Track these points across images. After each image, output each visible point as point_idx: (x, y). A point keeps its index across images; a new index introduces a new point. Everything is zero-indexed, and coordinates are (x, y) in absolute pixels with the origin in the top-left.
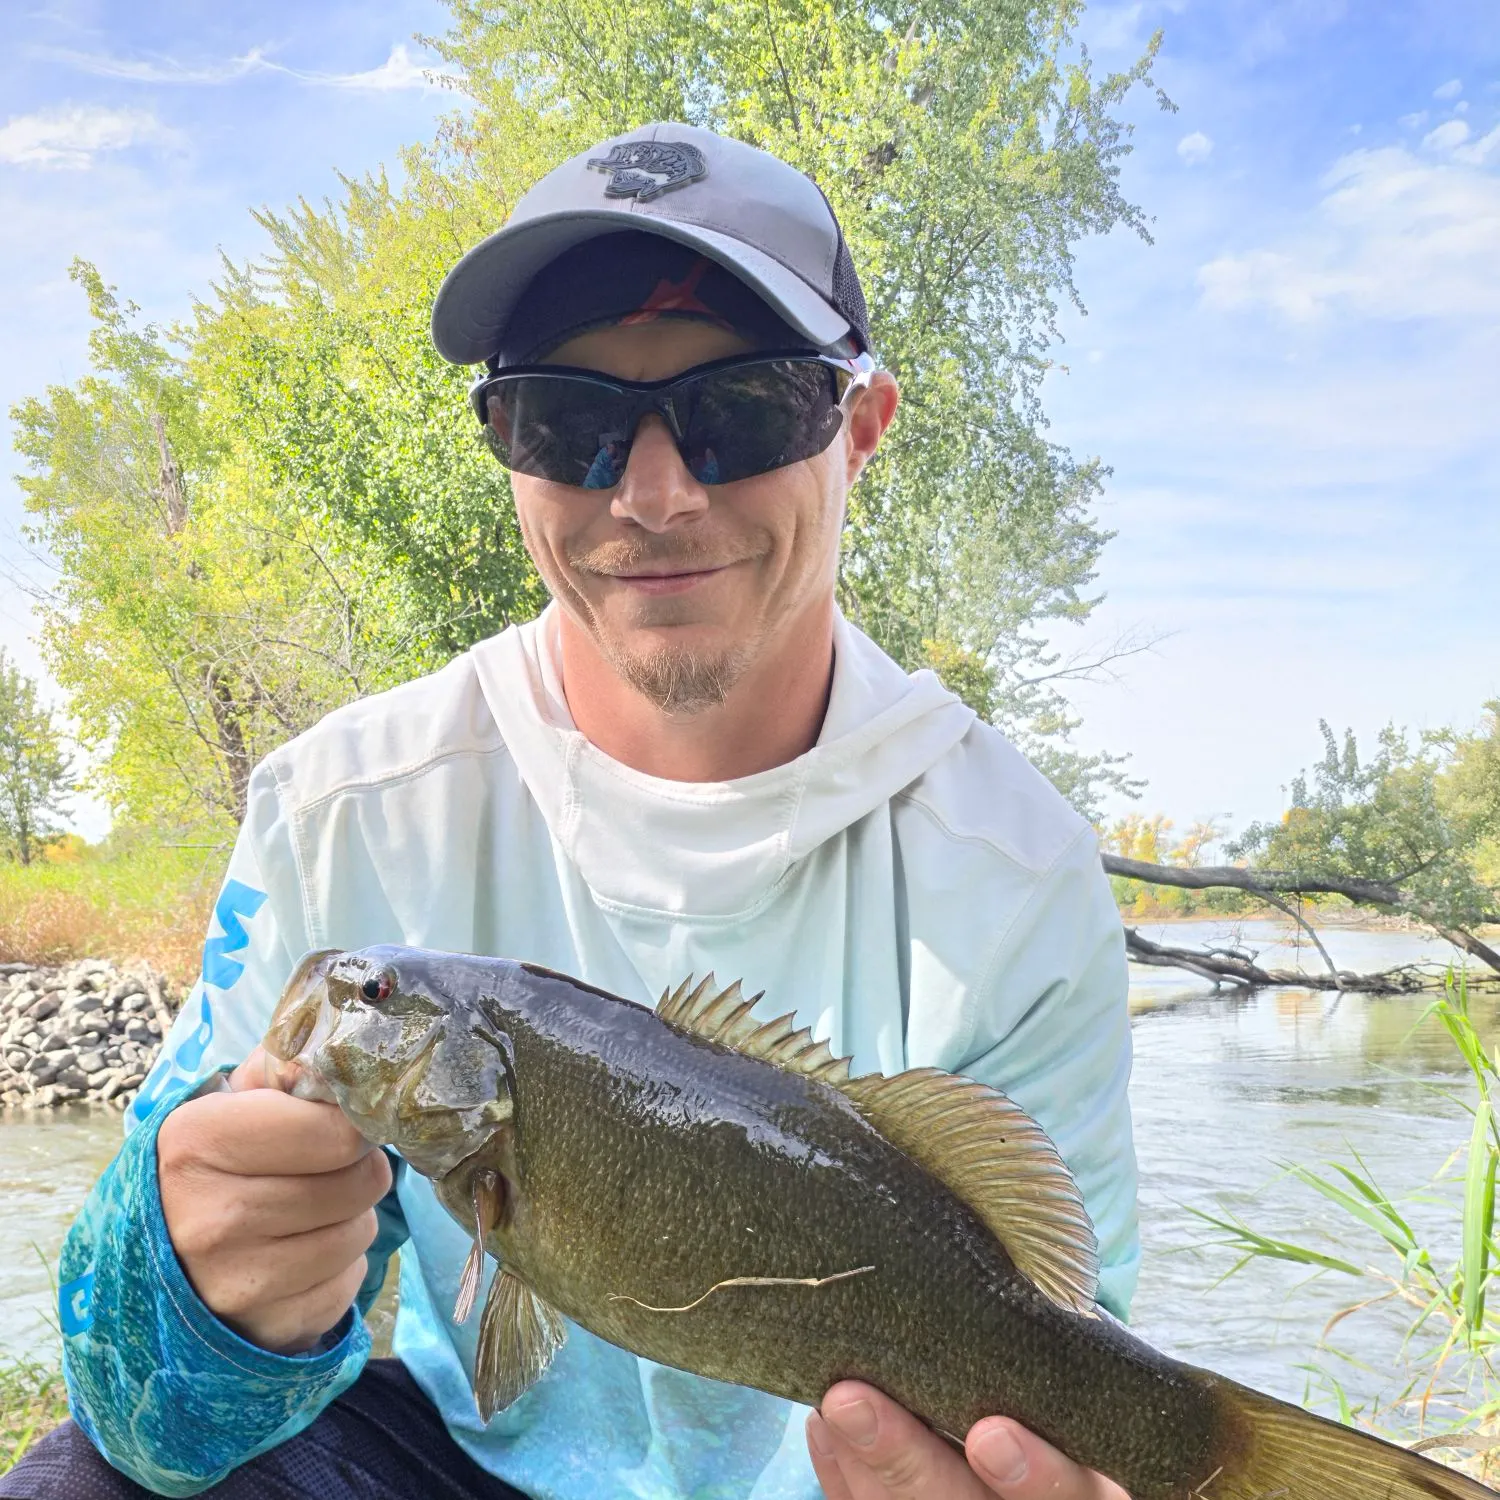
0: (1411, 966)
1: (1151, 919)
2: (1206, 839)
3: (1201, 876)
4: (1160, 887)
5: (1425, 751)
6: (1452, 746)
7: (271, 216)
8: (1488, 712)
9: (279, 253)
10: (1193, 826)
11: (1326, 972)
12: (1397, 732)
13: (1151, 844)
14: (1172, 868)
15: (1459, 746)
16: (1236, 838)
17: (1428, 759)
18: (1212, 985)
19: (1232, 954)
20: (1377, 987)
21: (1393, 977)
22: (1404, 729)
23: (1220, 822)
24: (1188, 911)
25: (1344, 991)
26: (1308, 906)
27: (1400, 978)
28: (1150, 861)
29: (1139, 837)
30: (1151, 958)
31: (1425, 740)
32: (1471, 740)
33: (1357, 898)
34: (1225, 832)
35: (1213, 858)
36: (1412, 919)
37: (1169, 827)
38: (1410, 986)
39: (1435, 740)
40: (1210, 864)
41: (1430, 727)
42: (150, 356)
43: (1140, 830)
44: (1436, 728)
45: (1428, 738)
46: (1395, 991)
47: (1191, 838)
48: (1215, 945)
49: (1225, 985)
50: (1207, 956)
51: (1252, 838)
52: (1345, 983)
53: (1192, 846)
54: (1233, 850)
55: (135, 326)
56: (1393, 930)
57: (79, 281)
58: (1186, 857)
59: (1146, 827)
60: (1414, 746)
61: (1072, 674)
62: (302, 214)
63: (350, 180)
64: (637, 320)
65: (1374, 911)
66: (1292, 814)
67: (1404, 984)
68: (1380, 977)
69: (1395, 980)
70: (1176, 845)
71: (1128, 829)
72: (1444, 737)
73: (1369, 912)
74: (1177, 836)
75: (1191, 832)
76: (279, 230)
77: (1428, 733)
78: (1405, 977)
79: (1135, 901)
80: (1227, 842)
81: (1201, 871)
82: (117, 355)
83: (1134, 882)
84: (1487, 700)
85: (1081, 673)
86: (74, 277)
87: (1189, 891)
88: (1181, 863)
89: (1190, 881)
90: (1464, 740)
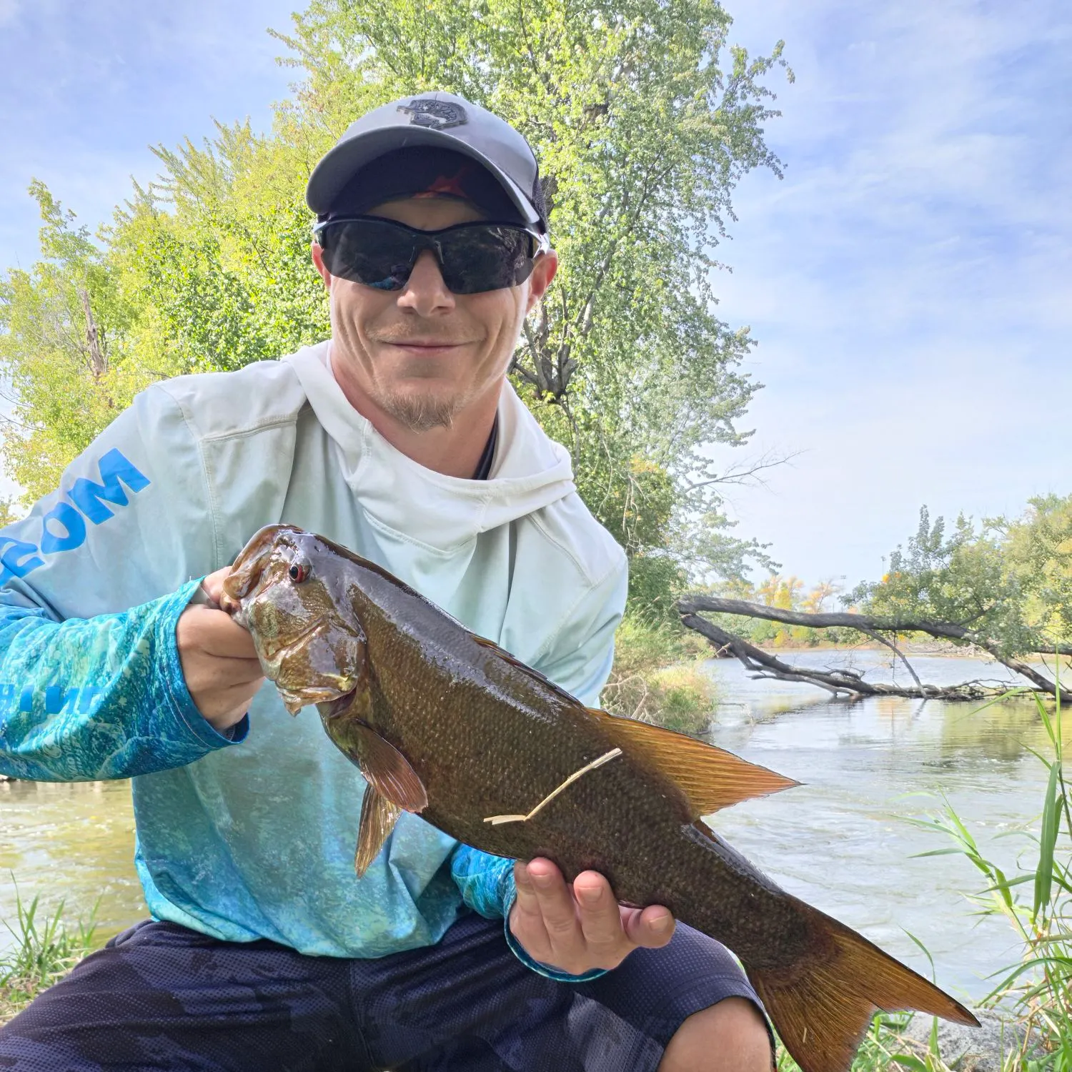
0: (976, 681)
1: (787, 648)
2: (828, 594)
3: (823, 620)
4: (793, 627)
5: (986, 533)
6: (1005, 530)
7: (164, 150)
8: (1031, 506)
9: (171, 176)
10: (817, 584)
11: (914, 685)
12: (967, 520)
13: (788, 595)
14: (801, 614)
15: (1010, 528)
16: (849, 591)
17: (988, 539)
18: (831, 695)
19: (845, 673)
20: (951, 696)
21: (963, 688)
22: (971, 518)
23: (839, 582)
24: (814, 643)
25: (926, 699)
26: (902, 640)
27: (968, 689)
28: (786, 608)
29: (779, 591)
30: (787, 676)
31: (986, 525)
32: (1019, 526)
33: (936, 634)
34: (842, 588)
35: (833, 606)
36: (977, 649)
37: (800, 585)
38: (975, 696)
39: (993, 526)
40: (830, 611)
41: (989, 516)
42: (82, 248)
43: (780, 586)
44: (993, 516)
45: (988, 524)
46: (964, 699)
47: (816, 593)
48: (834, 667)
49: (840, 695)
50: (828, 674)
51: (860, 593)
52: (928, 693)
53: (815, 600)
54: (848, 601)
55: (73, 228)
56: (963, 655)
57: (35, 196)
58: (812, 606)
59: (784, 585)
60: (978, 529)
61: (729, 480)
62: (187, 149)
63: (223, 126)
64: (424, 196)
65: (949, 643)
66: (891, 576)
67: (971, 694)
68: (953, 689)
69: (964, 691)
70: (805, 598)
71: (771, 587)
72: (999, 523)
73: (945, 643)
74: (806, 591)
75: (817, 589)
76: (170, 160)
77: (988, 520)
78: (972, 689)
79: (775, 637)
80: (844, 594)
81: (822, 616)
82: (59, 248)
83: (775, 623)
84: (1030, 498)
85: (736, 479)
86: (32, 194)
87: (815, 630)
88: (809, 610)
89: (816, 622)
90: (1014, 526)
